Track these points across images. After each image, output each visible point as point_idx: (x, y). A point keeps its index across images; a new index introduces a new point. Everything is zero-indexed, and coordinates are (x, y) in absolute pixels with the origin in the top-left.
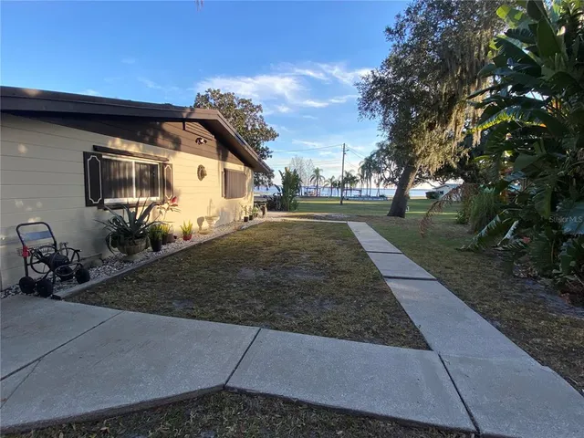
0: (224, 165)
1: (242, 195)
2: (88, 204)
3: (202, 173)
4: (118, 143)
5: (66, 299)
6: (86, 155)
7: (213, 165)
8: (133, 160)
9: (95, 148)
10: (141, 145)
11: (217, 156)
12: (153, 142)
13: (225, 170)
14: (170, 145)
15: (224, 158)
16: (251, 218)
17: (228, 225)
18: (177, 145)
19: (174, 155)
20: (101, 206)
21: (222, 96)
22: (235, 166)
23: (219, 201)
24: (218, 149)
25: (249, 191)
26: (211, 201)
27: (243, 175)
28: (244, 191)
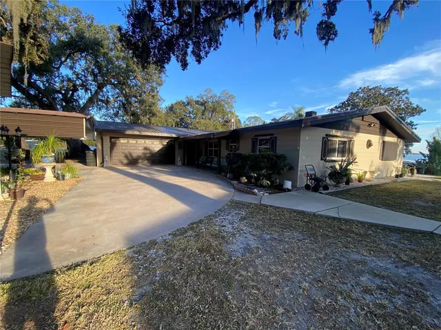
0: (383, 139)
1: (394, 159)
2: (322, 159)
3: (369, 144)
4: (334, 132)
5: (326, 194)
6: (323, 138)
7: (376, 139)
8: (337, 139)
9: (327, 135)
10: (342, 132)
11: (379, 133)
12: (347, 130)
13: (384, 142)
14: (355, 130)
15: (384, 134)
16: (401, 176)
17: (382, 178)
18: (358, 130)
19: (355, 135)
20: (326, 161)
21: (370, 90)
22: (391, 139)
23: (378, 162)
24: (380, 129)
25: (399, 156)
26: (372, 162)
27: (396, 145)
28: (396, 156)
